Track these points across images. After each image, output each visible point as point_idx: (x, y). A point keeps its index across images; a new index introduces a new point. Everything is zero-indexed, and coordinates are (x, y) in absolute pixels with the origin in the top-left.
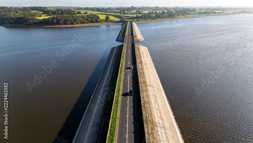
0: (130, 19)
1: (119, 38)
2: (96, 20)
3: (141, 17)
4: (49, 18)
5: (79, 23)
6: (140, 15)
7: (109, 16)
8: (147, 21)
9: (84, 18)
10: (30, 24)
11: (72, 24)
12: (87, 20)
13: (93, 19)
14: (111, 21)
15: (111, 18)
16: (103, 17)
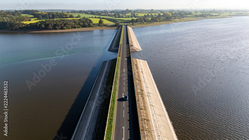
0: (125, 23)
1: (113, 48)
2: (88, 24)
3: (137, 21)
4: (37, 23)
5: (69, 28)
6: (135, 19)
7: (103, 20)
8: (143, 25)
9: (75, 22)
10: (16, 29)
11: (62, 28)
12: (79, 24)
13: (85, 24)
14: (105, 25)
15: (105, 22)
16: (96, 21)
